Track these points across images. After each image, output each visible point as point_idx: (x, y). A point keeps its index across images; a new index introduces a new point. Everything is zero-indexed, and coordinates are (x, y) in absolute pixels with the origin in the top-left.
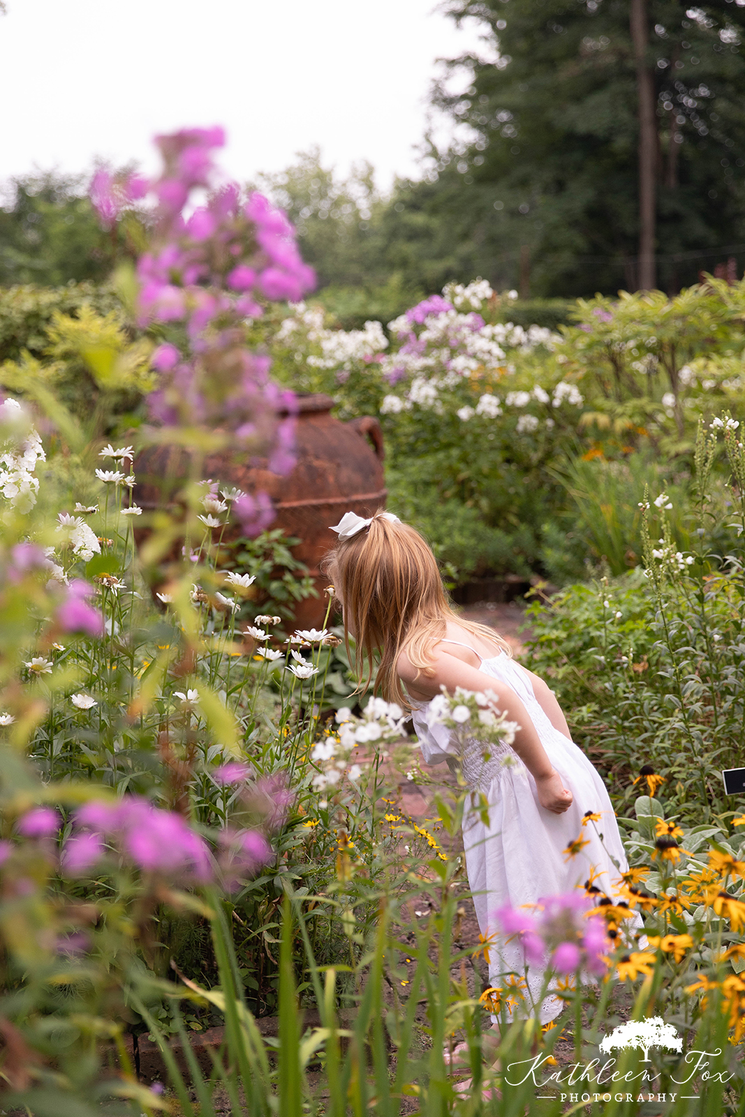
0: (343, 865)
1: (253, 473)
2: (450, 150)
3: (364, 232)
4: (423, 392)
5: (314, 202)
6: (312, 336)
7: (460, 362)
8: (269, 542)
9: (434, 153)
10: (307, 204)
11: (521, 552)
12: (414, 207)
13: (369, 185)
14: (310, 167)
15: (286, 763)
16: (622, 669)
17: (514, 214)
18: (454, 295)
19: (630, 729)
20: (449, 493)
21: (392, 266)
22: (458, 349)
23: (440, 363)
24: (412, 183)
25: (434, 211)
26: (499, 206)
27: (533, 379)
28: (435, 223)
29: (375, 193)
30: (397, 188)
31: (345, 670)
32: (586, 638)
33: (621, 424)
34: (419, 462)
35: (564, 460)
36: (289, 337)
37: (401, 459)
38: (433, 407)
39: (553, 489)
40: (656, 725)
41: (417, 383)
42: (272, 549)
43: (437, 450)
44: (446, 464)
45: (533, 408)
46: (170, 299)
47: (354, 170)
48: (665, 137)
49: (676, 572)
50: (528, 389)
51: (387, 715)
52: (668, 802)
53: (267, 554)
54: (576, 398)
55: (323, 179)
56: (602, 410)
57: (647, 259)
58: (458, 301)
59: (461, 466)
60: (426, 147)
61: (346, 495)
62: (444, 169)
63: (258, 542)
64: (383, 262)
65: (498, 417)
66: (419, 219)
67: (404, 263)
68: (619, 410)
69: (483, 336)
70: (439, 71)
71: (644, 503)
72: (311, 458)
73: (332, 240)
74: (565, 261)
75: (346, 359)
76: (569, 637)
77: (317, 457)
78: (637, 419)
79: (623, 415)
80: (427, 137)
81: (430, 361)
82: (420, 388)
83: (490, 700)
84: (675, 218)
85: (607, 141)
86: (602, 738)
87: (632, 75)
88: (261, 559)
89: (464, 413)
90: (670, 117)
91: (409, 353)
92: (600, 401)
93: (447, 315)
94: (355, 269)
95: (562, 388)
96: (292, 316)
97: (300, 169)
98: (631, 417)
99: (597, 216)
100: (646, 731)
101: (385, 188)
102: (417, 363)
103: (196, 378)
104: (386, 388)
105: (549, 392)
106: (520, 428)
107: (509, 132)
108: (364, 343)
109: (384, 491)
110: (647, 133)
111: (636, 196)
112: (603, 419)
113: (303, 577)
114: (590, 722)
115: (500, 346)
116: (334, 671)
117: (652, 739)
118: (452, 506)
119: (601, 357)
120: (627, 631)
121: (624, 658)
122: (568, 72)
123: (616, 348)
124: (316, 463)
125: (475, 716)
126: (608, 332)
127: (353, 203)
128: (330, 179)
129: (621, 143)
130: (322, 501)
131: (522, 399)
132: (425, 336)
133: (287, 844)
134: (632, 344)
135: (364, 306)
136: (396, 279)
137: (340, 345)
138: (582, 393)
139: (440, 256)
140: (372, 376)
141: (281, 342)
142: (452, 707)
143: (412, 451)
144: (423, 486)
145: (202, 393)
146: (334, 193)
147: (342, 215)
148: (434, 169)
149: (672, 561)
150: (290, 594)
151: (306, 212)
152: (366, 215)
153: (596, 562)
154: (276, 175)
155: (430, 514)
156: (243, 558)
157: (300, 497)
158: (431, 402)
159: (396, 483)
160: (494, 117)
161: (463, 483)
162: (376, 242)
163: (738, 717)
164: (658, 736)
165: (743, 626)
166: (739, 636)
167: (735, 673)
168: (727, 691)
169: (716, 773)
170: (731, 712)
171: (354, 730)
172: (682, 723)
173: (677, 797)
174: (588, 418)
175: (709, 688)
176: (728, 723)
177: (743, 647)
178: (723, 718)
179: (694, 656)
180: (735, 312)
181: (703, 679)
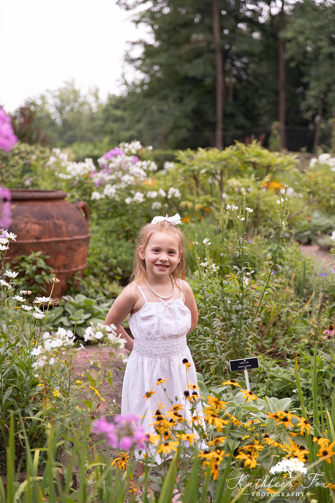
0: (46, 403)
1: (28, 226)
2: (133, 82)
3: (94, 118)
4: (110, 190)
5: (72, 103)
6: (63, 164)
7: (126, 178)
8: (35, 257)
9: (126, 83)
10: (68, 104)
12: (116, 107)
13: (97, 97)
14: (70, 88)
17: (161, 111)
18: (124, 147)
19: (191, 342)
20: (121, 236)
21: (106, 133)
22: (125, 171)
23: (118, 178)
24: (116, 97)
25: (125, 109)
26: (154, 108)
27: (160, 186)
28: (126, 114)
29: (99, 101)
30: (109, 98)
31: (69, 315)
33: (198, 206)
34: (108, 222)
36: (53, 164)
37: (100, 221)
38: (114, 197)
40: (202, 341)
41: (108, 186)
42: (36, 260)
43: (116, 217)
44: (120, 223)
45: (158, 198)
47: (90, 90)
48: (228, 80)
49: (212, 272)
50: (157, 190)
51: (66, 335)
52: (206, 375)
53: (34, 263)
54: (178, 194)
55: (76, 93)
56: (190, 200)
57: (219, 133)
58: (126, 150)
59: (127, 224)
60: (122, 81)
61: (71, 237)
62: (130, 91)
63: (30, 257)
64: (101, 131)
65: (143, 202)
66: (118, 113)
67: (111, 132)
68: (197, 200)
69: (137, 166)
70: (128, 47)
71: (195, 242)
72: (55, 220)
73: (79, 121)
74: (183, 133)
75: (76, 175)
77: (58, 219)
78: (205, 205)
79: (198, 202)
80: (123, 76)
81: (113, 177)
82: (108, 189)
83: (113, 329)
84: (232, 115)
85: (202, 80)
87: (213, 51)
88: (31, 265)
89: (128, 200)
90: (230, 71)
91: (104, 173)
92: (189, 196)
93: (121, 157)
94: (90, 135)
95: (172, 190)
96: (55, 155)
97: (65, 89)
98: (202, 203)
99: (197, 113)
100: (198, 343)
101: (104, 99)
102: (107, 178)
104: (94, 188)
105: (166, 192)
106: (153, 207)
107: (159, 75)
108: (85, 168)
109: (89, 235)
110: (220, 77)
111: (214, 105)
112: (190, 204)
113: (50, 273)
115: (145, 170)
116: (64, 316)
117: (200, 346)
118: (122, 242)
119: (190, 176)
122: (185, 49)
123: (196, 173)
124: (58, 222)
125: (105, 336)
126: (193, 165)
127: (89, 105)
128: (79, 94)
129: (208, 81)
130: (60, 239)
131: (154, 195)
132: (111, 165)
133: (31, 394)
134: (203, 171)
135: (92, 151)
136: (106, 139)
137: (74, 169)
138: (181, 192)
139: (128, 129)
140: (88, 183)
141: (49, 167)
142: (95, 332)
143: (106, 217)
144: (109, 233)
146: (81, 100)
147: (84, 110)
148: (126, 91)
149: (211, 268)
150: (44, 281)
151: (68, 108)
152: (95, 110)
154: (54, 91)
155: (112, 245)
156: (23, 264)
157: (50, 237)
158: (113, 195)
159: (97, 232)
160: (152, 68)
161: (127, 232)
162: (100, 122)
163: (237, 337)
164: (202, 345)
165: (240, 297)
166: (238, 302)
167: (237, 318)
168: (233, 326)
169: (227, 362)
170: (235, 334)
171: (50, 342)
172: (212, 340)
173: (210, 373)
174: (183, 204)
175: (225, 324)
176: (233, 340)
177: (240, 306)
178: (231, 338)
179: (219, 310)
180: (248, 158)
181: (223, 320)
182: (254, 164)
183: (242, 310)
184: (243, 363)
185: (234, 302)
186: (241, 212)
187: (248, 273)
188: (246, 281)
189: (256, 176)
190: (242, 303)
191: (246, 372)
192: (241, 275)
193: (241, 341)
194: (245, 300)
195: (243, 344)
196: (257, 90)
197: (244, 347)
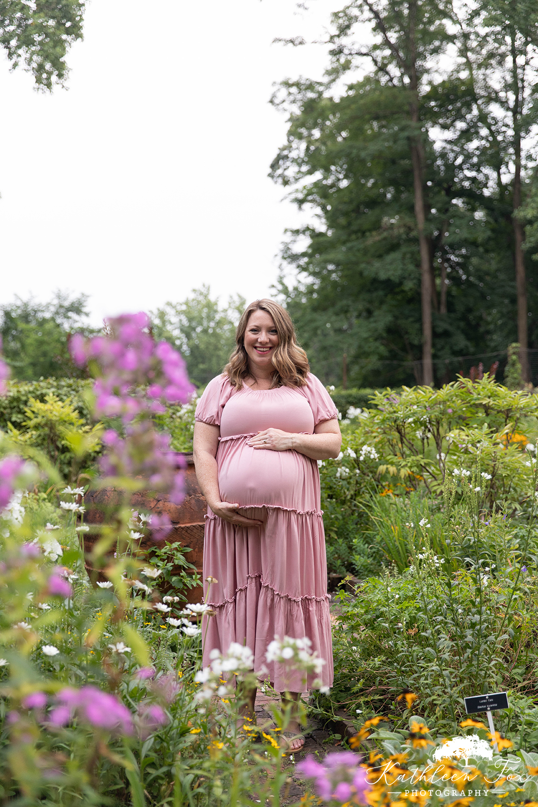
1: (161, 504)
2: (296, 288)
5: (205, 322)
8: (171, 550)
9: (285, 291)
10: (200, 323)
11: (339, 557)
15: (180, 692)
16: (399, 632)
17: (339, 331)
19: (406, 672)
26: (329, 326)
32: (378, 613)
33: (404, 472)
35: (367, 496)
36: (186, 414)
39: (361, 515)
40: (423, 669)
42: (173, 555)
45: (347, 462)
46: (114, 404)
47: (231, 301)
48: (438, 281)
49: (433, 568)
51: (241, 654)
52: (430, 719)
53: (170, 559)
54: (374, 455)
56: (392, 464)
57: (428, 361)
60: (280, 287)
62: (290, 301)
63: (163, 550)
68: (403, 463)
70: (288, 237)
71: (410, 523)
73: (217, 347)
74: (373, 363)
76: (366, 612)
78: (415, 469)
79: (405, 467)
80: (281, 280)
83: (306, 645)
84: (446, 334)
85: (400, 284)
86: (388, 678)
87: (416, 241)
88: (166, 561)
90: (442, 268)
92: (391, 458)
95: (365, 448)
97: (195, 301)
98: (411, 467)
99: (394, 332)
100: (416, 673)
103: (126, 448)
105: (356, 451)
106: (338, 475)
107: (335, 277)
110: (426, 278)
111: (420, 320)
112: (392, 469)
113: (193, 574)
114: (379, 668)
117: (419, 677)
119: (391, 428)
120: (404, 608)
121: (400, 624)
122: (373, 238)
123: (400, 423)
125: (296, 654)
126: (395, 412)
128: (216, 307)
129: (409, 285)
133: (180, 746)
134: (411, 420)
138: (378, 452)
141: (180, 418)
142: (282, 648)
145: (131, 457)
146: (219, 316)
147: (223, 331)
148: (285, 302)
149: (431, 561)
150: (184, 584)
151: (200, 329)
153: (388, 564)
154: (179, 305)
156: (154, 560)
157: (192, 521)
160: (325, 267)
163: (475, 663)
164: (422, 676)
165: (477, 603)
166: (474, 610)
167: (473, 635)
168: (467, 646)
169: (460, 700)
170: (470, 660)
171: (221, 663)
172: (437, 667)
173: (436, 716)
174: (382, 468)
175: (456, 644)
176: (468, 667)
177: (477, 617)
178: (465, 664)
179: (446, 623)
180: (478, 399)
181: (452, 639)
182: (487, 409)
183: (481, 623)
184: (484, 701)
185: (467, 611)
186: (473, 479)
187: (487, 569)
188: (485, 580)
189: (490, 427)
190: (479, 613)
191: (489, 714)
192: (477, 572)
193: (479, 668)
194: (484, 608)
195: (483, 673)
196: (483, 297)
197: (485, 677)
